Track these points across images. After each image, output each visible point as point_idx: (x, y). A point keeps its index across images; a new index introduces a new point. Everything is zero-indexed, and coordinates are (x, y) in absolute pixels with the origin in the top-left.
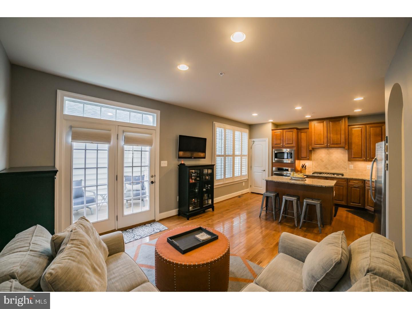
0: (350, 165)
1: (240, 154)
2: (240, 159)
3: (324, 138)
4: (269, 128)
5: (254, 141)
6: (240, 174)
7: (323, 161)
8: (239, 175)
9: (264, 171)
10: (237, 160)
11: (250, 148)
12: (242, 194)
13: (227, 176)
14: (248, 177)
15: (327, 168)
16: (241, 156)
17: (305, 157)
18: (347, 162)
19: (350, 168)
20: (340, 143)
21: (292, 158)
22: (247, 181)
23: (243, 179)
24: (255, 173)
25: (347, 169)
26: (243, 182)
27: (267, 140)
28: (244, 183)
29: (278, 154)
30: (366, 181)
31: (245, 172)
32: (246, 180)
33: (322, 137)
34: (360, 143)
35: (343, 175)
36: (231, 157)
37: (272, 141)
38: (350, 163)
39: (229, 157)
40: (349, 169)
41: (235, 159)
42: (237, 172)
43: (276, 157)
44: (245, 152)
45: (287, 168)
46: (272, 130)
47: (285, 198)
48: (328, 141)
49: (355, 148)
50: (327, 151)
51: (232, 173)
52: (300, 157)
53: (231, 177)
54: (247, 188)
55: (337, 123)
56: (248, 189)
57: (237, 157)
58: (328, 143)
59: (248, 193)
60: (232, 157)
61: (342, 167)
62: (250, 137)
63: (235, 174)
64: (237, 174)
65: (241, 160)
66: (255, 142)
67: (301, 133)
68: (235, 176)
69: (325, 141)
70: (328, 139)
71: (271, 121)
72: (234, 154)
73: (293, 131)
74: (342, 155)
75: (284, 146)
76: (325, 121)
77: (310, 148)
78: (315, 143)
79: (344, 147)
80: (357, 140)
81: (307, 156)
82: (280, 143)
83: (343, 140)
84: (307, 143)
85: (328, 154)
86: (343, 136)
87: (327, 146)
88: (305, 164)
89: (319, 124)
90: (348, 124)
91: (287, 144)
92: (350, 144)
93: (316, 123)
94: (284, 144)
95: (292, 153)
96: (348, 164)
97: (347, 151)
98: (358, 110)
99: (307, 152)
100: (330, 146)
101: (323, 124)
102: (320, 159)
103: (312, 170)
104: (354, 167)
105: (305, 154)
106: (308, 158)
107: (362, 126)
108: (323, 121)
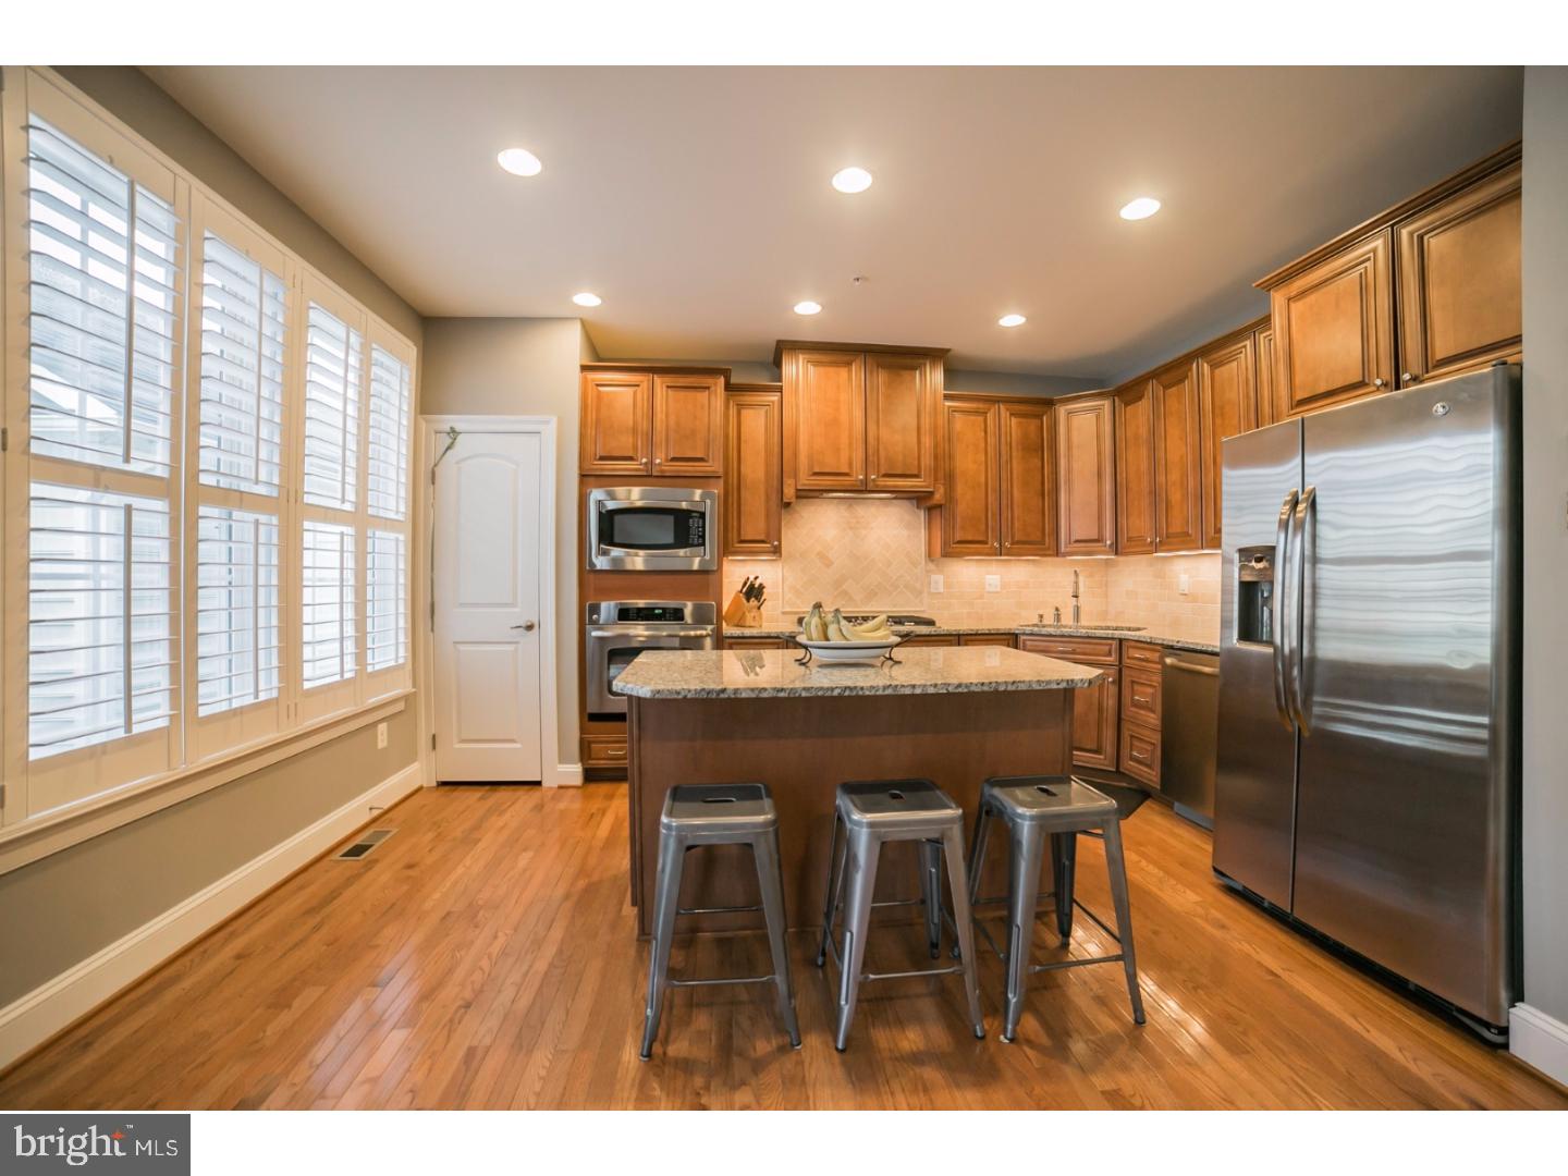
0: (934, 577)
1: (348, 507)
2: (349, 545)
3: (850, 445)
4: (565, 349)
5: (453, 433)
6: (350, 664)
7: (829, 564)
8: (348, 675)
9: (530, 628)
10: (324, 547)
11: (426, 477)
12: (376, 813)
13: (214, 697)
14: (414, 686)
15: (845, 593)
16: (361, 520)
17: (762, 537)
18: (924, 562)
19: (933, 590)
20: (916, 472)
21: (703, 544)
22: (402, 713)
23: (373, 701)
24: (462, 648)
25: (921, 593)
26: (375, 724)
27: (550, 431)
28: (383, 727)
29: (617, 518)
30: (1023, 637)
31: (389, 649)
32: (401, 706)
33: (844, 440)
34: (983, 479)
35: (931, 623)
36: (263, 518)
37: (582, 436)
38: (931, 566)
39: (236, 514)
40: (929, 593)
41: (308, 540)
42: (321, 650)
43: (607, 536)
44: (391, 498)
45: (671, 604)
46: (584, 368)
47: (863, 824)
48: (871, 458)
49: (967, 499)
50: (846, 514)
51: (270, 660)
52: (735, 540)
53: (263, 697)
54: (409, 757)
55: (906, 374)
56: (415, 766)
57: (321, 526)
58: (870, 469)
59: (420, 789)
60: (275, 520)
61: (906, 587)
62: (428, 401)
63: (308, 671)
64: (323, 665)
65: (361, 555)
66: (460, 438)
67: (740, 407)
68: (307, 685)
69: (858, 456)
70: (870, 452)
71: (587, 300)
72: (298, 498)
73: (708, 388)
74: (905, 533)
75: (658, 468)
76: (858, 361)
77: (789, 492)
78: (811, 466)
79: (932, 493)
80: (970, 463)
81: (768, 535)
82: (630, 454)
83: (927, 461)
84: (767, 465)
85: (851, 528)
86: (927, 441)
87: (866, 481)
88: (756, 578)
89: (832, 370)
90: (945, 389)
91: (674, 459)
92: (950, 479)
93: (817, 364)
94: (658, 461)
95: (702, 515)
96: (927, 571)
97: (922, 514)
98: (1012, 320)
99: (768, 510)
100: (877, 486)
101: (850, 371)
102: (818, 554)
103: (783, 607)
104: (948, 585)
105: (762, 525)
106: (776, 543)
107: (986, 406)
108: (846, 358)
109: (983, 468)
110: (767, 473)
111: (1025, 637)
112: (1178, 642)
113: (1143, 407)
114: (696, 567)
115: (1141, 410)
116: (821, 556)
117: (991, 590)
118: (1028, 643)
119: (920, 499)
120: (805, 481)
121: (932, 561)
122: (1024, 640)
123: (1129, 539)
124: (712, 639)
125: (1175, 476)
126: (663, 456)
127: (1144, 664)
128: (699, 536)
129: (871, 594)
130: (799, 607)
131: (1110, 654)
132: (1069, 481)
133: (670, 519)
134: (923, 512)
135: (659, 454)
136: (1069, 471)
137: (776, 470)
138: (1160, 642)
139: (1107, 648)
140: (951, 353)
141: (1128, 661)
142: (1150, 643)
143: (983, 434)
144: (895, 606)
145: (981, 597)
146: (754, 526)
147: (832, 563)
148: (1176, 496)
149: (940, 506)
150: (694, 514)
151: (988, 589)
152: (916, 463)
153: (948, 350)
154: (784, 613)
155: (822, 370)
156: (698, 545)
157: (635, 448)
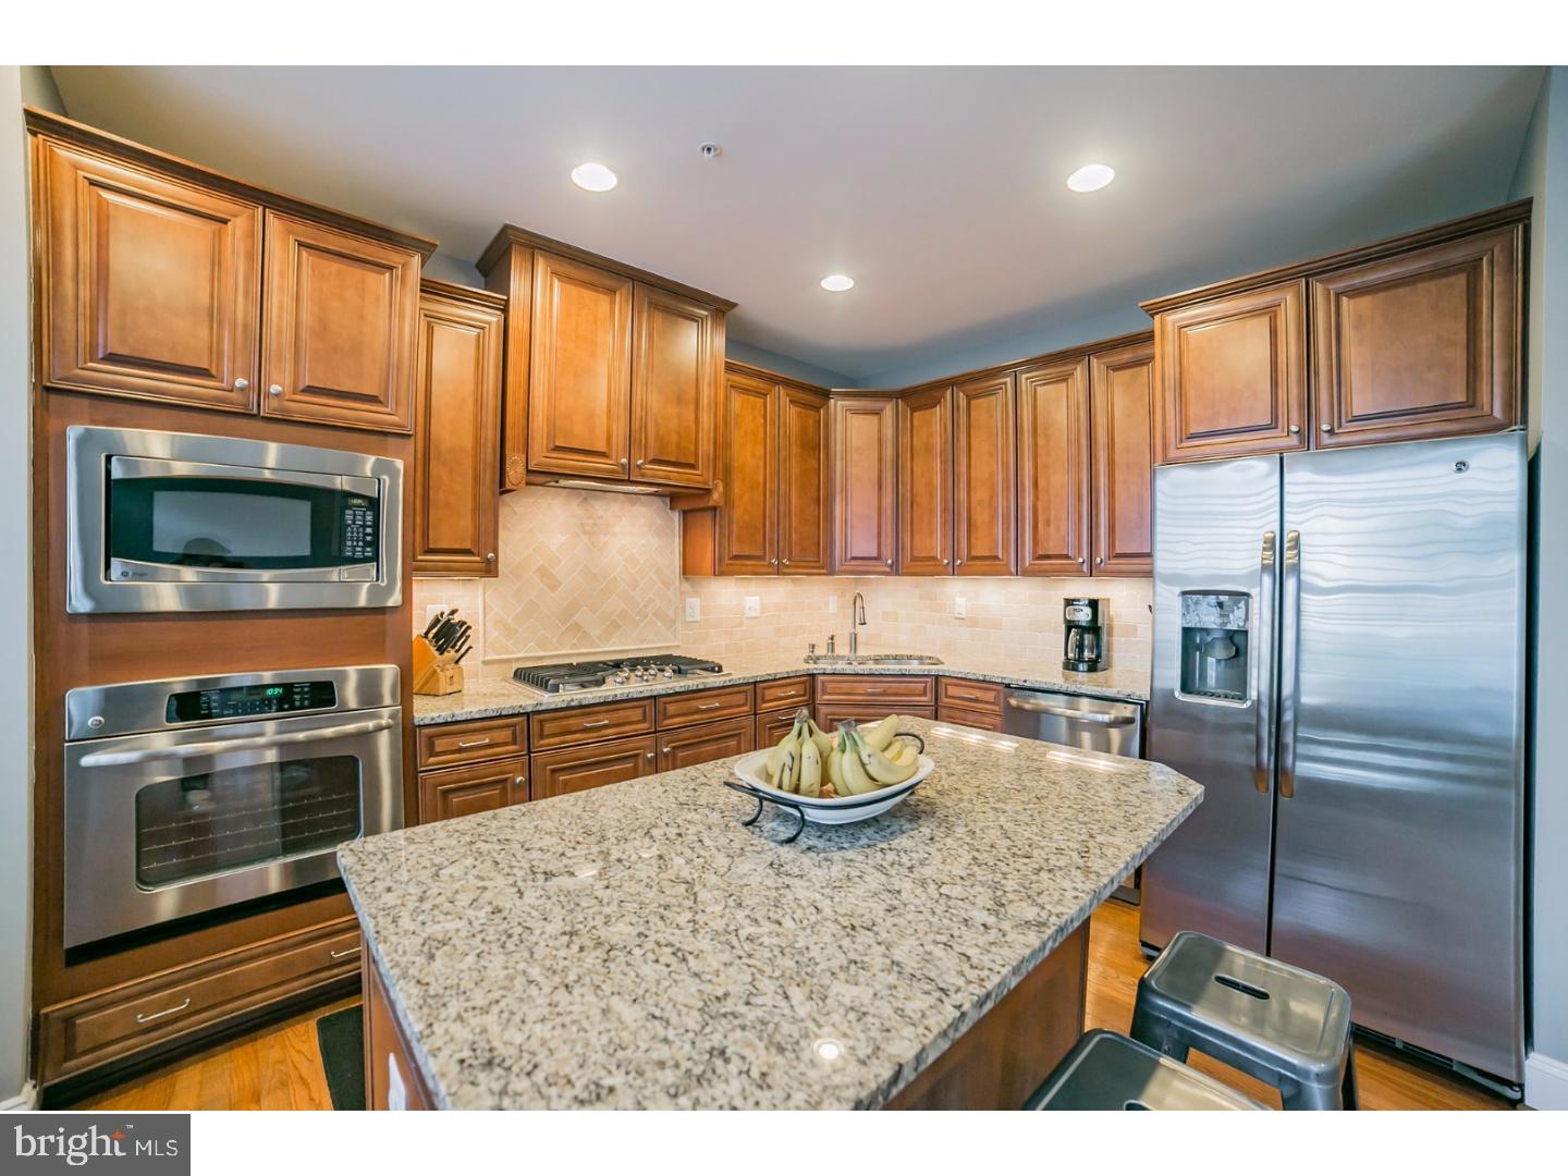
0: (689, 601)
7: (554, 584)
15: (577, 626)
17: (468, 545)
18: (677, 582)
19: (689, 619)
20: (689, 461)
21: (376, 558)
25: (674, 622)
30: (821, 678)
34: (761, 479)
38: (687, 586)
40: (684, 622)
48: (635, 435)
49: (745, 504)
50: (580, 512)
58: (635, 451)
61: (656, 614)
67: (432, 319)
70: (636, 425)
73: (390, 268)
74: (655, 542)
75: (274, 403)
76: (624, 290)
77: (515, 472)
78: (551, 436)
79: (708, 491)
80: (748, 455)
81: (477, 540)
82: (205, 365)
83: (705, 447)
84: (478, 426)
85: (585, 533)
86: (706, 420)
87: (628, 468)
88: (453, 612)
89: (587, 294)
90: (726, 357)
91: (310, 390)
92: (726, 474)
93: (566, 279)
94: (275, 388)
95: (374, 504)
96: (682, 593)
97: (676, 517)
98: (838, 283)
99: (476, 499)
100: (643, 475)
101: (612, 302)
102: (538, 569)
103: (485, 654)
104: (705, 610)
105: (466, 522)
106: (491, 555)
107: (767, 386)
108: (608, 282)
109: (762, 463)
110: (477, 440)
111: (826, 678)
112: (1025, 681)
113: (938, 415)
114: (362, 602)
115: (936, 420)
116: (543, 573)
117: (753, 614)
118: (829, 686)
119: (675, 497)
120: (539, 457)
121: (687, 579)
122: (823, 683)
123: (914, 559)
124: (391, 734)
125: (980, 495)
126: (288, 380)
127: (973, 704)
128: (367, 544)
129: (613, 627)
130: (507, 653)
131: (924, 694)
132: (845, 489)
133: (304, 508)
134: (677, 514)
135: (275, 375)
136: (846, 478)
137: (491, 434)
138: (999, 681)
139: (921, 686)
140: (736, 309)
141: (947, 700)
142: (984, 681)
143: (762, 421)
144: (642, 642)
145: (740, 625)
146: (453, 527)
147: (560, 584)
148: (981, 516)
149: (714, 509)
150: (356, 501)
151: (749, 614)
152: (692, 448)
153: (734, 305)
154: (485, 663)
155: (573, 290)
156: (365, 560)
157: (215, 351)
